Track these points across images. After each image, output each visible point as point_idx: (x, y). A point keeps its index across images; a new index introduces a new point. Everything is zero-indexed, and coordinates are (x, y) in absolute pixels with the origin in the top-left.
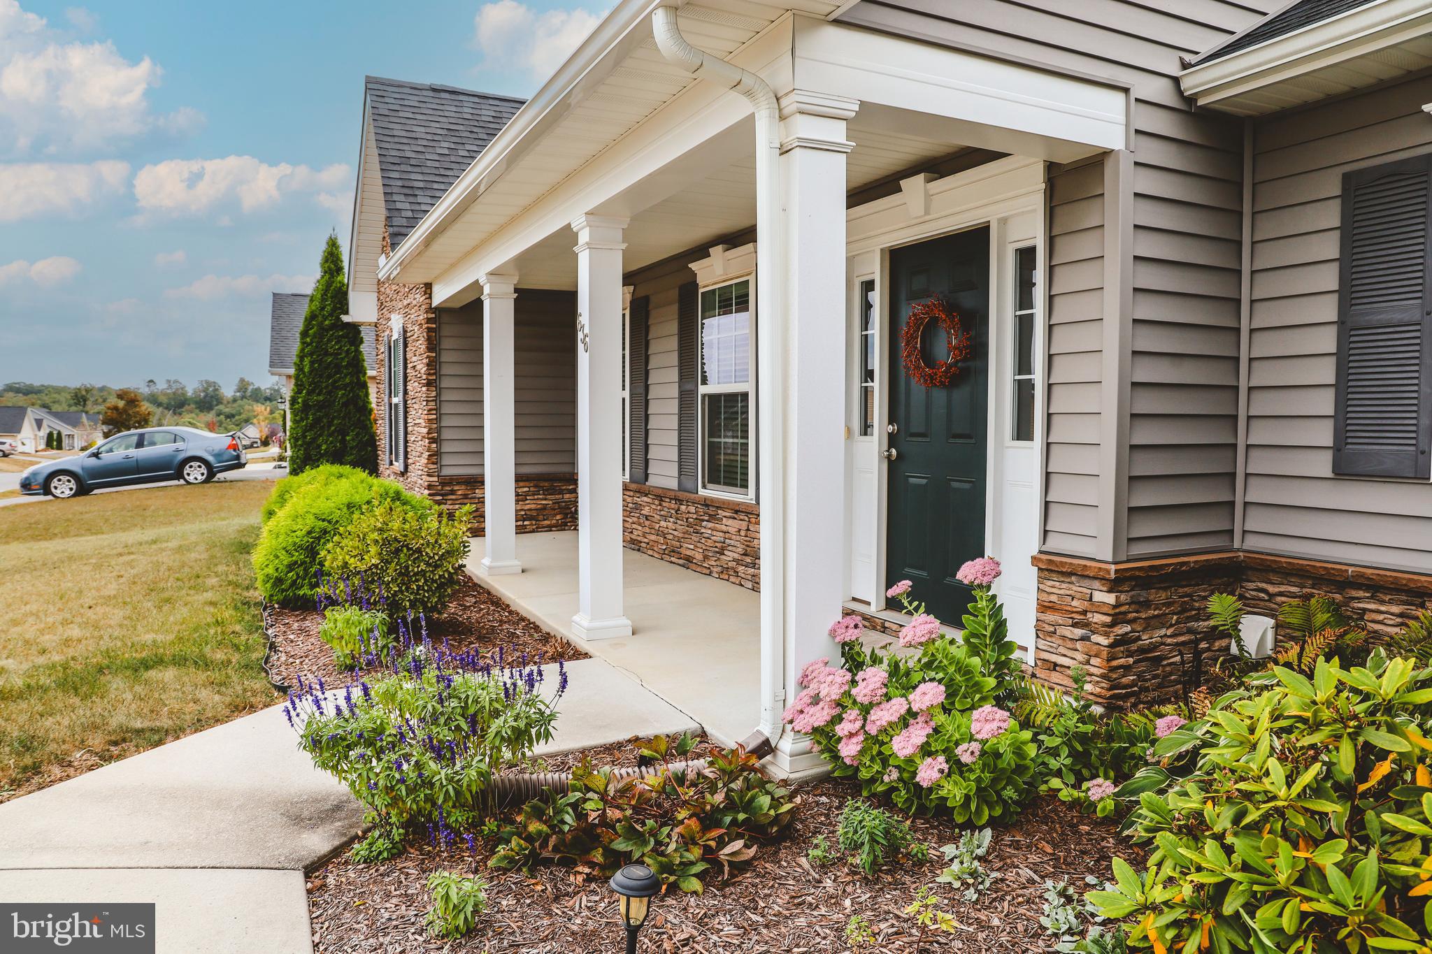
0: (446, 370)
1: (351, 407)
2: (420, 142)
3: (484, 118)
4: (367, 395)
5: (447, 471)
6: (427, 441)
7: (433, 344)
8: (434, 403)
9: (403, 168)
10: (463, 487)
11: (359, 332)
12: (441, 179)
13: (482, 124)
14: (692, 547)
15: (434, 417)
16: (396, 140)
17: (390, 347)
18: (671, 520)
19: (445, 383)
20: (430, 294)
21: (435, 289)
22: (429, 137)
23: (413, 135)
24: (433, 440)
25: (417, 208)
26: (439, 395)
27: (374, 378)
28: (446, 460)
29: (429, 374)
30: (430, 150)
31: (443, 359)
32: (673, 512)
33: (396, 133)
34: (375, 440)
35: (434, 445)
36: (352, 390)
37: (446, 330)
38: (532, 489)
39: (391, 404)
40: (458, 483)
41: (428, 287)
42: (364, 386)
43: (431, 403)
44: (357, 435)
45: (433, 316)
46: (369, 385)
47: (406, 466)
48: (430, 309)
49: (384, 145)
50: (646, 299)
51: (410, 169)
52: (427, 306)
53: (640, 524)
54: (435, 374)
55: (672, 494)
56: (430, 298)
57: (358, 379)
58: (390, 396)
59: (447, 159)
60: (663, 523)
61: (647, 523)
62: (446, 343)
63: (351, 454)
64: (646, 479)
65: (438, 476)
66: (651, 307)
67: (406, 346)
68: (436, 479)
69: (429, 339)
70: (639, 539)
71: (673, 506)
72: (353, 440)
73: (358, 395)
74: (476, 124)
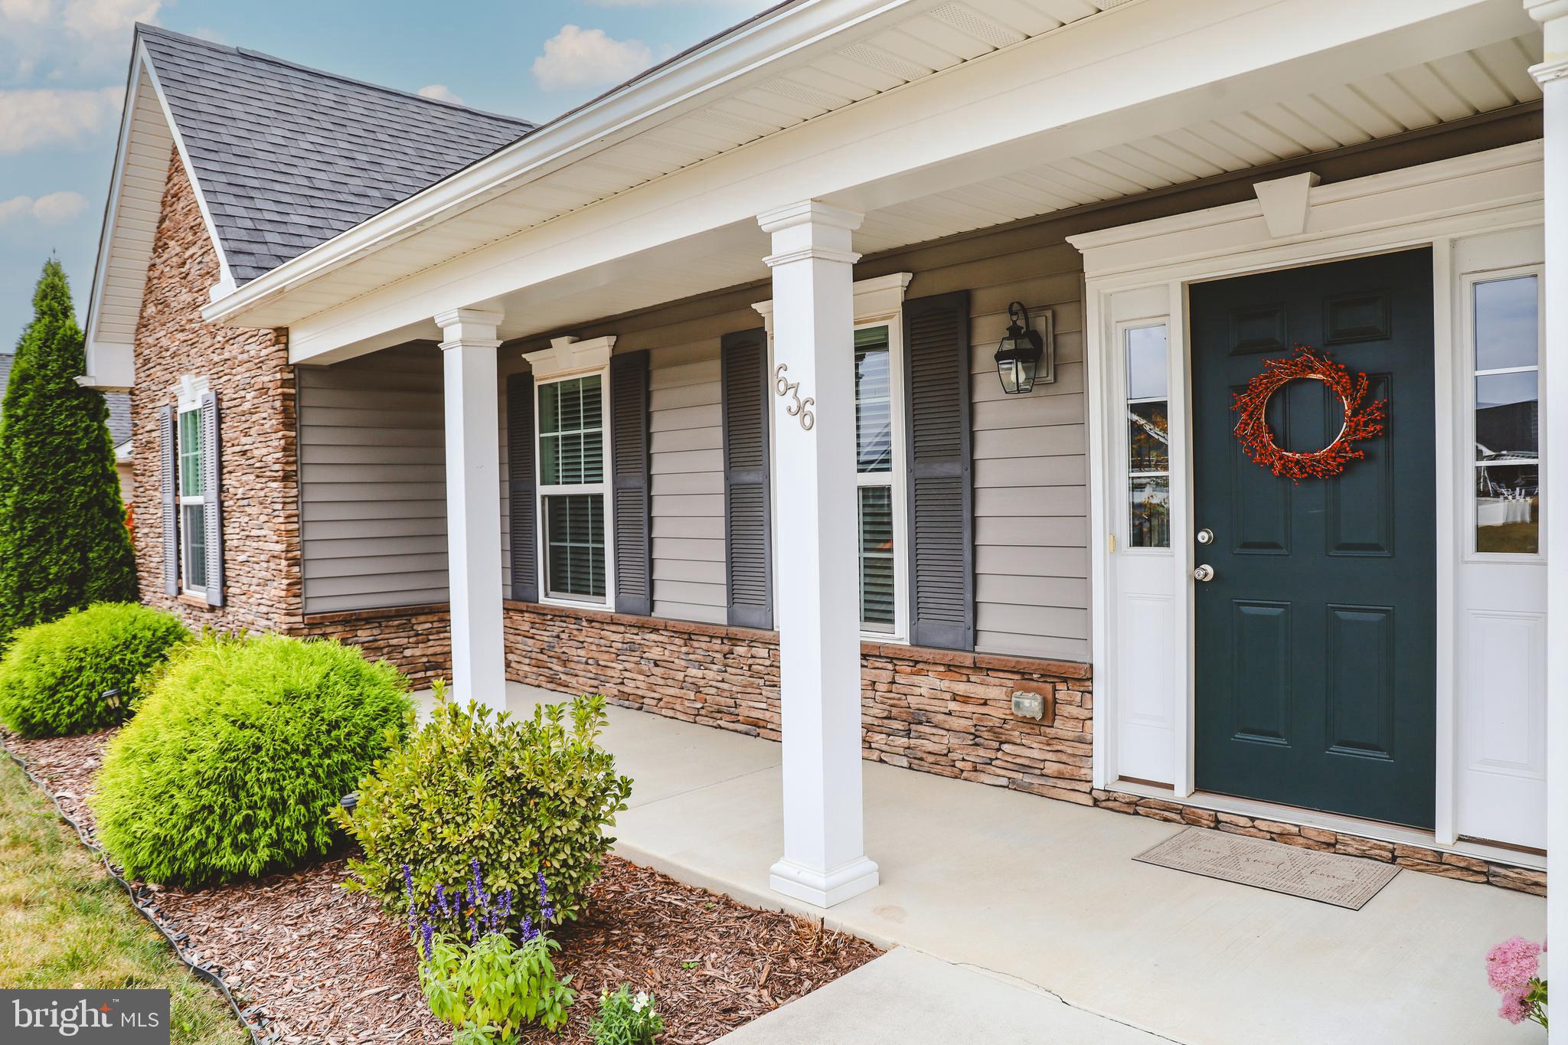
0: (310, 456)
1: (96, 510)
2: (241, 124)
3: (323, 103)
4: (117, 491)
5: (315, 607)
6: (284, 563)
7: (290, 419)
8: (294, 506)
9: (223, 157)
10: (340, 628)
11: (103, 402)
12: (283, 178)
13: (322, 110)
14: (763, 706)
15: (296, 526)
16: (205, 117)
17: (175, 424)
18: (715, 667)
19: (310, 475)
20: (287, 344)
21: (295, 337)
22: (252, 118)
23: (228, 113)
24: (295, 562)
25: (258, 215)
26: (301, 493)
27: (129, 466)
28: (313, 590)
29: (287, 463)
30: (258, 136)
31: (305, 441)
32: (719, 656)
33: (201, 108)
34: (134, 557)
35: (296, 569)
36: (95, 485)
37: (310, 398)
38: (436, 625)
39: (177, 506)
40: (333, 623)
41: (281, 335)
42: (113, 479)
43: (288, 507)
44: (107, 550)
45: (291, 376)
46: (119, 476)
47: (225, 599)
48: (287, 366)
49: (186, 122)
50: (645, 356)
51: (234, 160)
52: (282, 362)
53: (641, 673)
54: (295, 462)
55: (723, 632)
56: (286, 349)
57: (104, 468)
58: (176, 495)
59: (284, 150)
60: (692, 672)
61: (658, 671)
62: (310, 417)
63: (98, 579)
64: (652, 609)
65: (304, 615)
66: (653, 365)
67: (220, 420)
68: (299, 619)
69: (285, 410)
70: (640, 692)
71: (717, 647)
72: (100, 557)
73: (105, 491)
74: (313, 108)
